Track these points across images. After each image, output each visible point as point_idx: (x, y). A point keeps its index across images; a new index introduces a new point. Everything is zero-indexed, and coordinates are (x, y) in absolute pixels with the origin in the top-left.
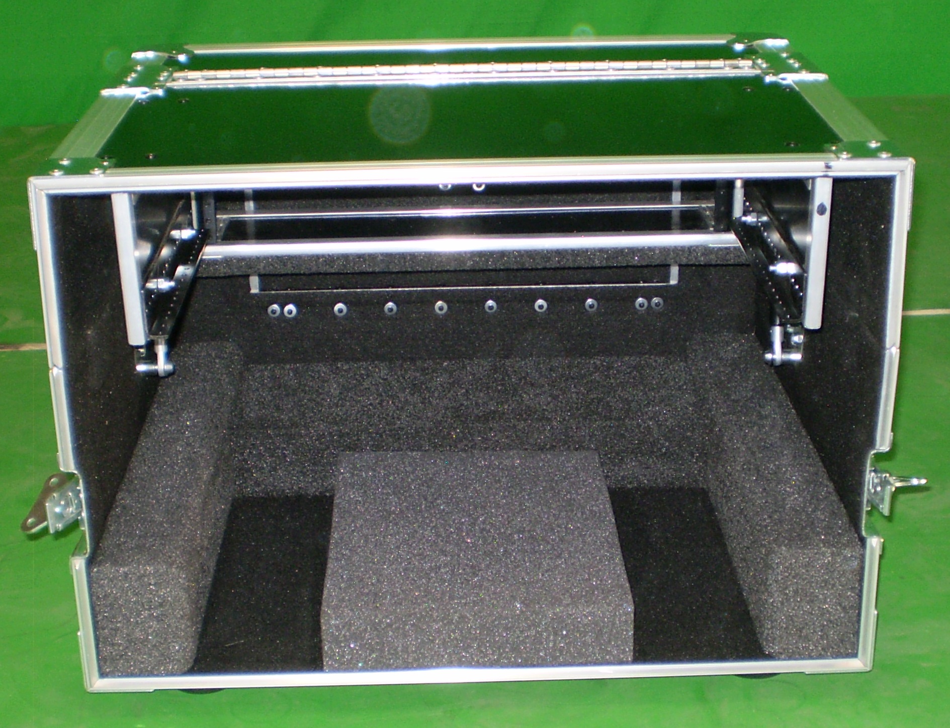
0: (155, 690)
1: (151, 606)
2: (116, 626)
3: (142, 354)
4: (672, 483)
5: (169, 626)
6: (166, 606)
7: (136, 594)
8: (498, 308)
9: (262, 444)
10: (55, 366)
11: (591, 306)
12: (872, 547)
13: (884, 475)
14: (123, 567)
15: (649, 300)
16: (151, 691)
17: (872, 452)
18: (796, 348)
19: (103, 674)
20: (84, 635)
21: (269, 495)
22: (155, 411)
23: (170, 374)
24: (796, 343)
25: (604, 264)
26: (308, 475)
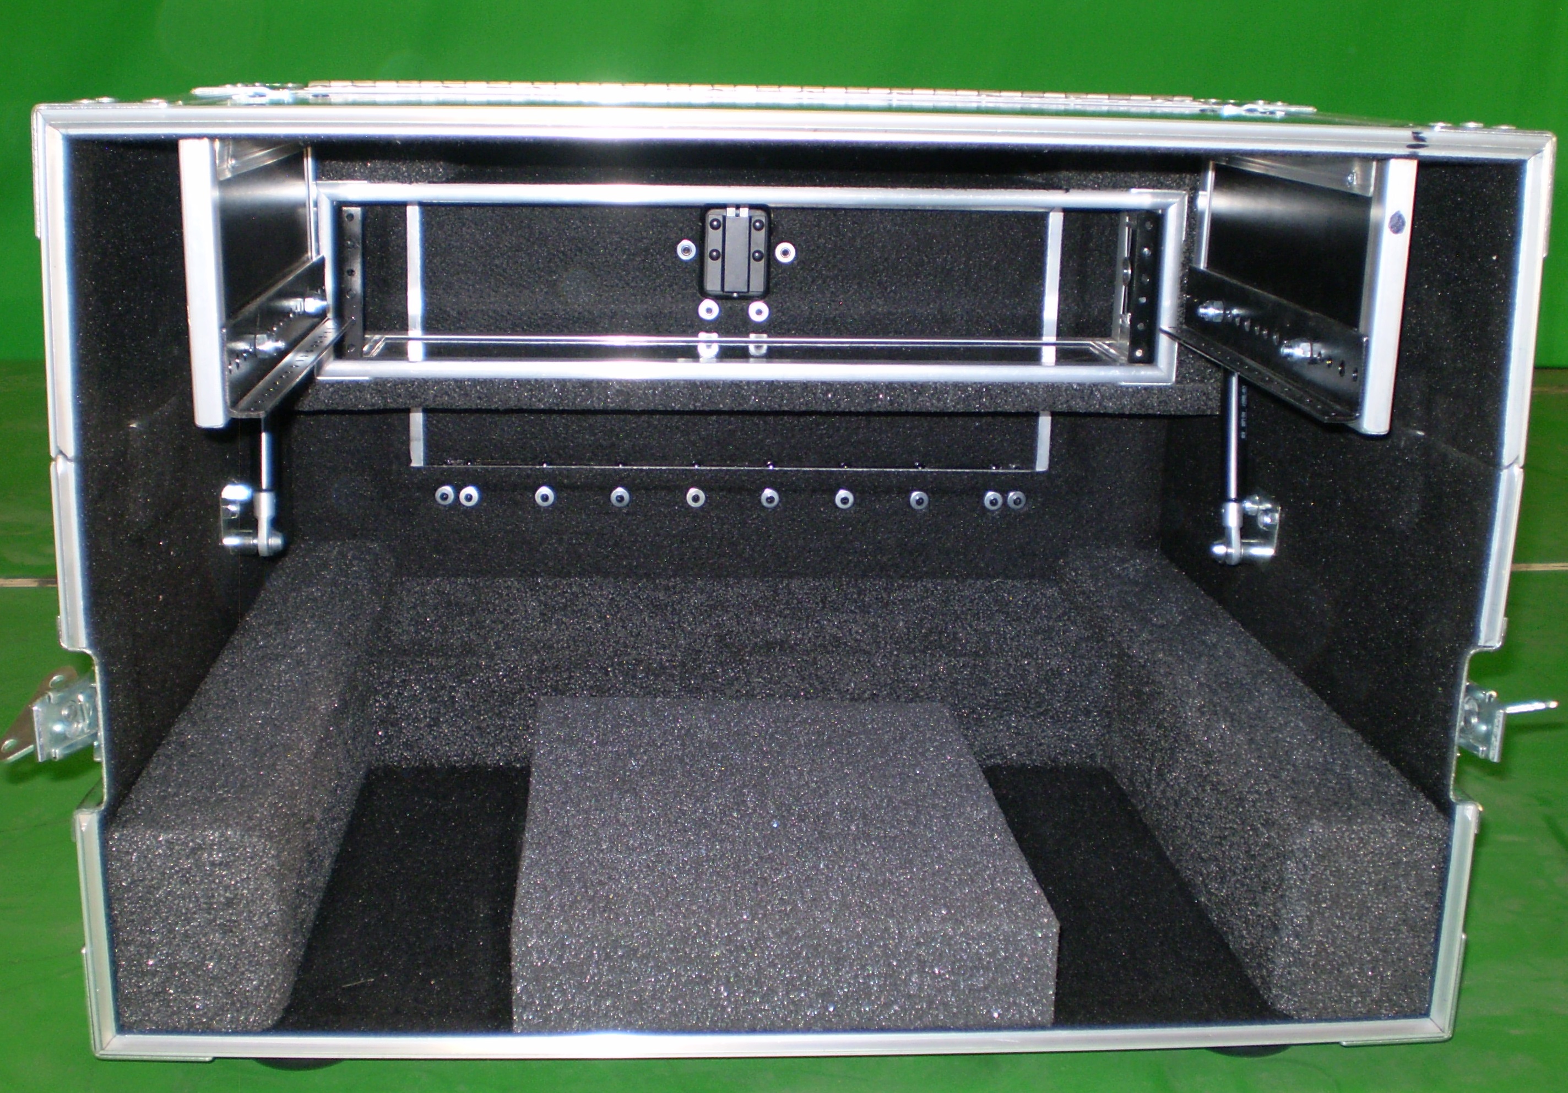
0: (215, 1058)
1: (212, 904)
2: (150, 940)
3: (234, 514)
4: (1054, 760)
5: (243, 941)
6: (238, 904)
7: (187, 882)
8: (780, 501)
9: (418, 681)
10: (61, 453)
11: (919, 502)
12: (1465, 821)
13: (1488, 694)
14: (165, 831)
15: (1004, 494)
16: (207, 1059)
17: (1472, 652)
18: (1264, 536)
19: (122, 1028)
20: (92, 953)
21: (425, 764)
22: (251, 619)
23: (277, 556)
24: (1266, 525)
25: (961, 408)
26: (489, 733)
